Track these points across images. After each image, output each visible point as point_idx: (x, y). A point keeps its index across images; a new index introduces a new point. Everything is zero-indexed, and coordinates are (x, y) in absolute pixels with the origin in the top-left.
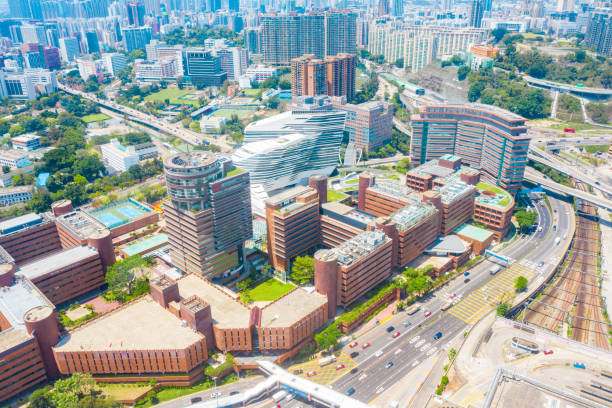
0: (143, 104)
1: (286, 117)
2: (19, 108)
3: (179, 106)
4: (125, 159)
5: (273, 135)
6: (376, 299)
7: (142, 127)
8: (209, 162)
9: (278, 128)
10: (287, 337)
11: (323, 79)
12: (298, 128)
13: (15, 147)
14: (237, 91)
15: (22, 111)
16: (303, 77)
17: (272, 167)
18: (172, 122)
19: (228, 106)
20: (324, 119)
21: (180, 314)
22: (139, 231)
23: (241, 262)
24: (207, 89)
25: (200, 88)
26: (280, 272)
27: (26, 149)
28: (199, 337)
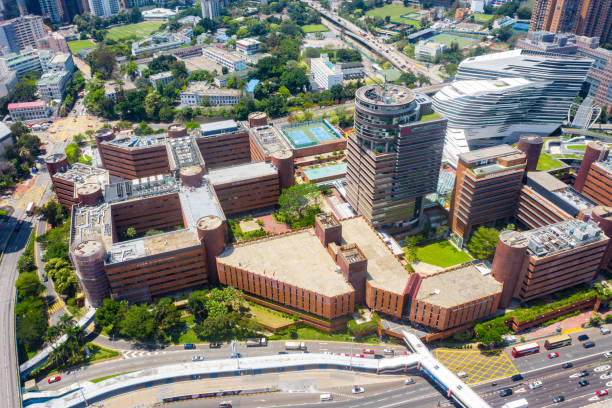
0: (363, 18)
1: (514, 55)
2: (250, 10)
3: (399, 25)
4: (330, 77)
5: (492, 75)
6: (566, 303)
7: (356, 44)
8: (404, 101)
9: (500, 69)
10: (443, 318)
11: (574, 12)
12: (524, 72)
13: (238, 49)
14: (466, 14)
15: (253, 13)
16: (549, 7)
17: (480, 112)
18: (388, 42)
19: (451, 31)
20: (561, 65)
21: (336, 258)
22: (325, 156)
23: (416, 216)
24: (433, 10)
25: (426, 7)
26: (456, 236)
27: (246, 53)
28: (348, 289)
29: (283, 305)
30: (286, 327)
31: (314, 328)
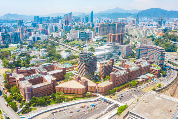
0: (69, 44)
1: (105, 46)
2: (40, 43)
3: (78, 45)
4: (66, 55)
5: (102, 50)
7: (69, 49)
8: (88, 52)
9: (103, 49)
11: (115, 39)
12: (108, 49)
13: (41, 51)
14: (92, 42)
15: (40, 44)
16: (110, 39)
18: (76, 48)
19: (90, 45)
20: (114, 47)
21: (81, 83)
22: (70, 70)
23: (93, 77)
24: (85, 41)
25: (83, 41)
26: (102, 79)
27: (43, 52)
29: (71, 94)
30: (73, 98)
31: (79, 97)
